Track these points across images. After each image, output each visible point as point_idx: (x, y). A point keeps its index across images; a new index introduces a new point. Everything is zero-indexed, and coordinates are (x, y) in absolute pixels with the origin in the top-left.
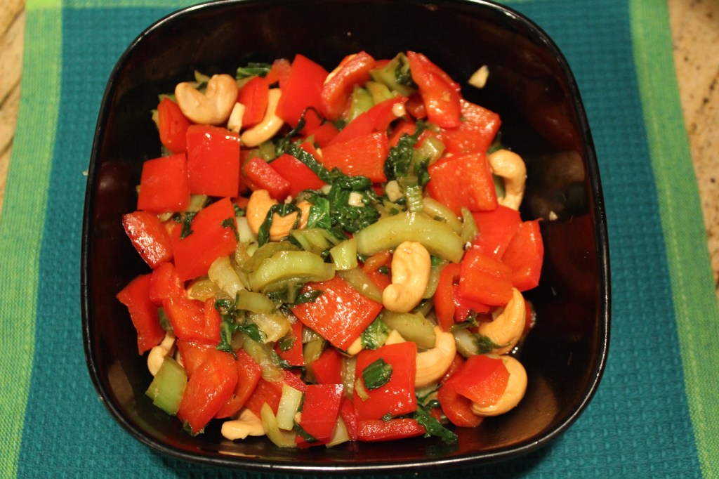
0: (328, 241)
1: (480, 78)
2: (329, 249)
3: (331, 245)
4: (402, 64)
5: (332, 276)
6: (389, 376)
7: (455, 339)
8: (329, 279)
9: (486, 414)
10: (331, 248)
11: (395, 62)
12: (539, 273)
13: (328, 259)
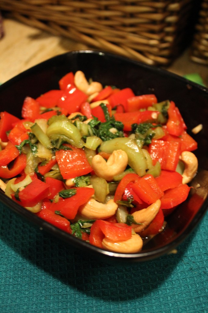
0: (89, 132)
1: (198, 129)
2: (87, 136)
3: (89, 135)
4: (166, 105)
5: (81, 147)
6: (72, 195)
7: (118, 208)
8: (79, 147)
9: (106, 246)
10: (89, 136)
11: (164, 103)
12: (177, 204)
13: (84, 140)
